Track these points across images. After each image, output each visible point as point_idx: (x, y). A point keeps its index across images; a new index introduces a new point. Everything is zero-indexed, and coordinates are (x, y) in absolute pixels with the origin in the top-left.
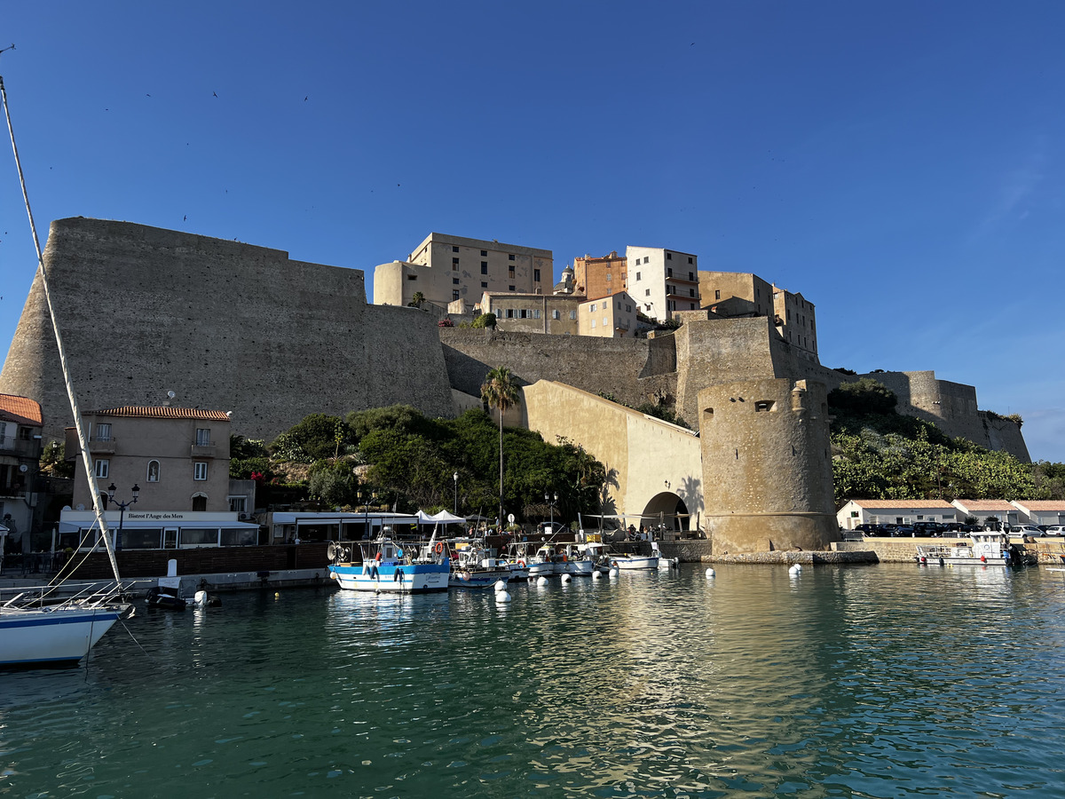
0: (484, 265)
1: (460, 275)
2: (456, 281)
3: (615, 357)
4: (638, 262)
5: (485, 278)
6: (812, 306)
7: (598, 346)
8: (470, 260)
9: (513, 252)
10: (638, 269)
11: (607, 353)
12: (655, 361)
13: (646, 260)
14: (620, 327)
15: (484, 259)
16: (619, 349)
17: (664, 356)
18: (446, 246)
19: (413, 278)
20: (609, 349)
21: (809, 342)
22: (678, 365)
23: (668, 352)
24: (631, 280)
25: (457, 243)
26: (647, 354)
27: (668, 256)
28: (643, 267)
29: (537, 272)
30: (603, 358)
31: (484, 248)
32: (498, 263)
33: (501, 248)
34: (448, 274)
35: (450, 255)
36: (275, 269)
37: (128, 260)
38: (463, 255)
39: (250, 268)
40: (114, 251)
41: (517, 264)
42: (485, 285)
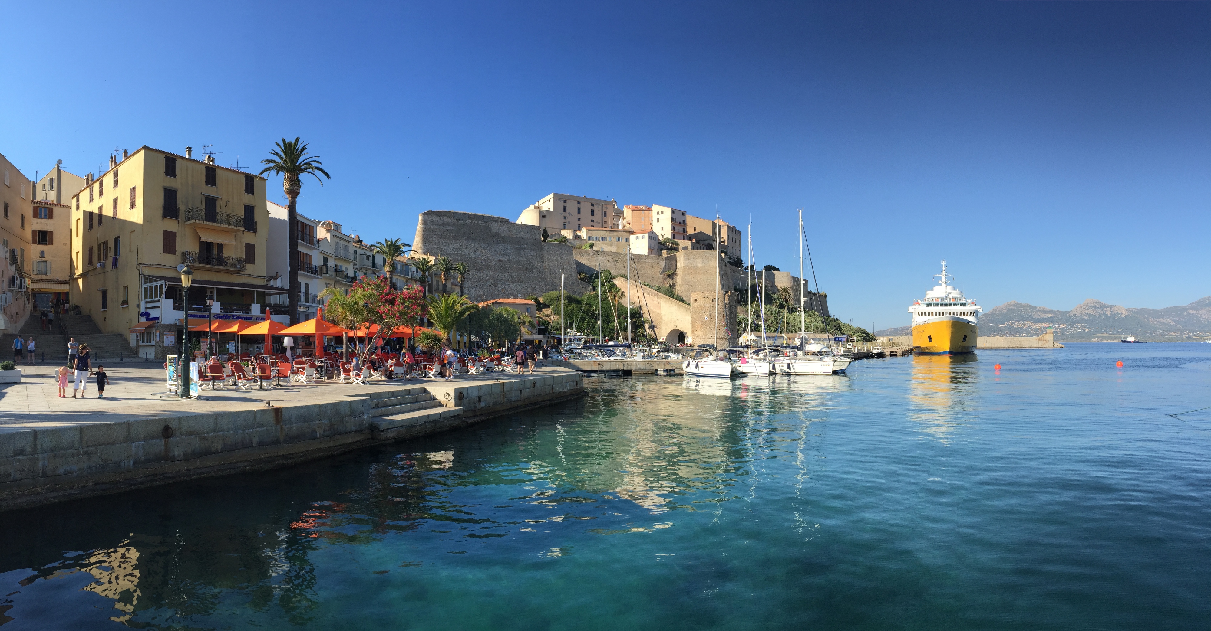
0: (579, 209)
1: (566, 214)
2: (565, 218)
3: (650, 264)
4: (658, 213)
5: (579, 216)
6: (740, 233)
7: (642, 259)
8: (572, 207)
9: (593, 202)
10: (658, 216)
11: (646, 263)
12: (667, 267)
13: (662, 213)
14: (651, 249)
15: (579, 206)
16: (651, 261)
17: (672, 264)
18: (561, 200)
19: (544, 217)
20: (647, 261)
21: (737, 251)
22: (677, 270)
23: (673, 262)
24: (654, 221)
25: (565, 198)
26: (664, 263)
27: (673, 212)
28: (660, 216)
29: (605, 213)
30: (644, 265)
31: (579, 200)
32: (586, 208)
33: (587, 199)
34: (561, 214)
35: (562, 204)
36: (505, 227)
37: (449, 228)
38: (569, 204)
39: (495, 228)
40: (444, 224)
41: (596, 208)
42: (579, 219)
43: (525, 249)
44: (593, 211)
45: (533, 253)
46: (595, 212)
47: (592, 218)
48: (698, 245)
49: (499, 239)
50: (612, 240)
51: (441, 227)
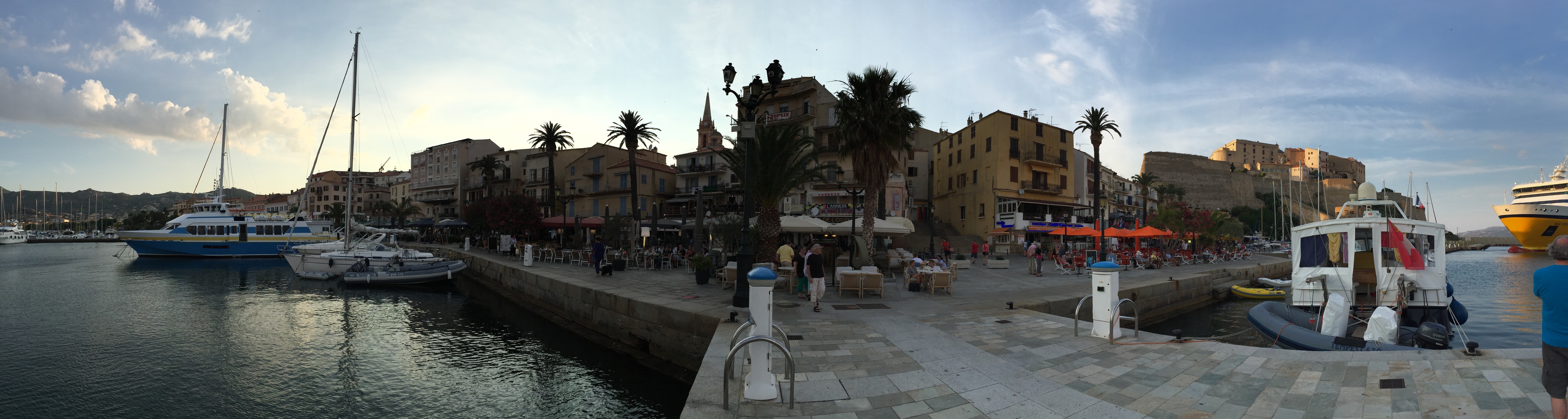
0: (1254, 150)
1: (1246, 154)
2: (1245, 156)
3: (1304, 188)
4: (1309, 153)
5: (1254, 155)
6: (1364, 166)
7: (1299, 185)
8: (1250, 149)
9: (1264, 145)
10: (1309, 156)
13: (1312, 153)
14: (1304, 177)
15: (1254, 148)
16: (1306, 186)
18: (1241, 144)
19: (1230, 155)
20: (1302, 186)
21: (1363, 179)
22: (1323, 192)
24: (1307, 158)
25: (1245, 143)
27: (1320, 153)
28: (1310, 156)
29: (1272, 153)
30: (1300, 189)
31: (1254, 144)
32: (1259, 150)
34: (1242, 154)
35: (1242, 147)
36: (1204, 162)
37: (1164, 163)
38: (1247, 147)
39: (1197, 163)
40: (1161, 161)
41: (1265, 149)
42: (1254, 157)
43: (1218, 177)
44: (1263, 152)
45: (1225, 180)
46: (1265, 152)
47: (1263, 156)
48: (1337, 175)
49: (1201, 170)
50: (1278, 171)
51: (1159, 163)
